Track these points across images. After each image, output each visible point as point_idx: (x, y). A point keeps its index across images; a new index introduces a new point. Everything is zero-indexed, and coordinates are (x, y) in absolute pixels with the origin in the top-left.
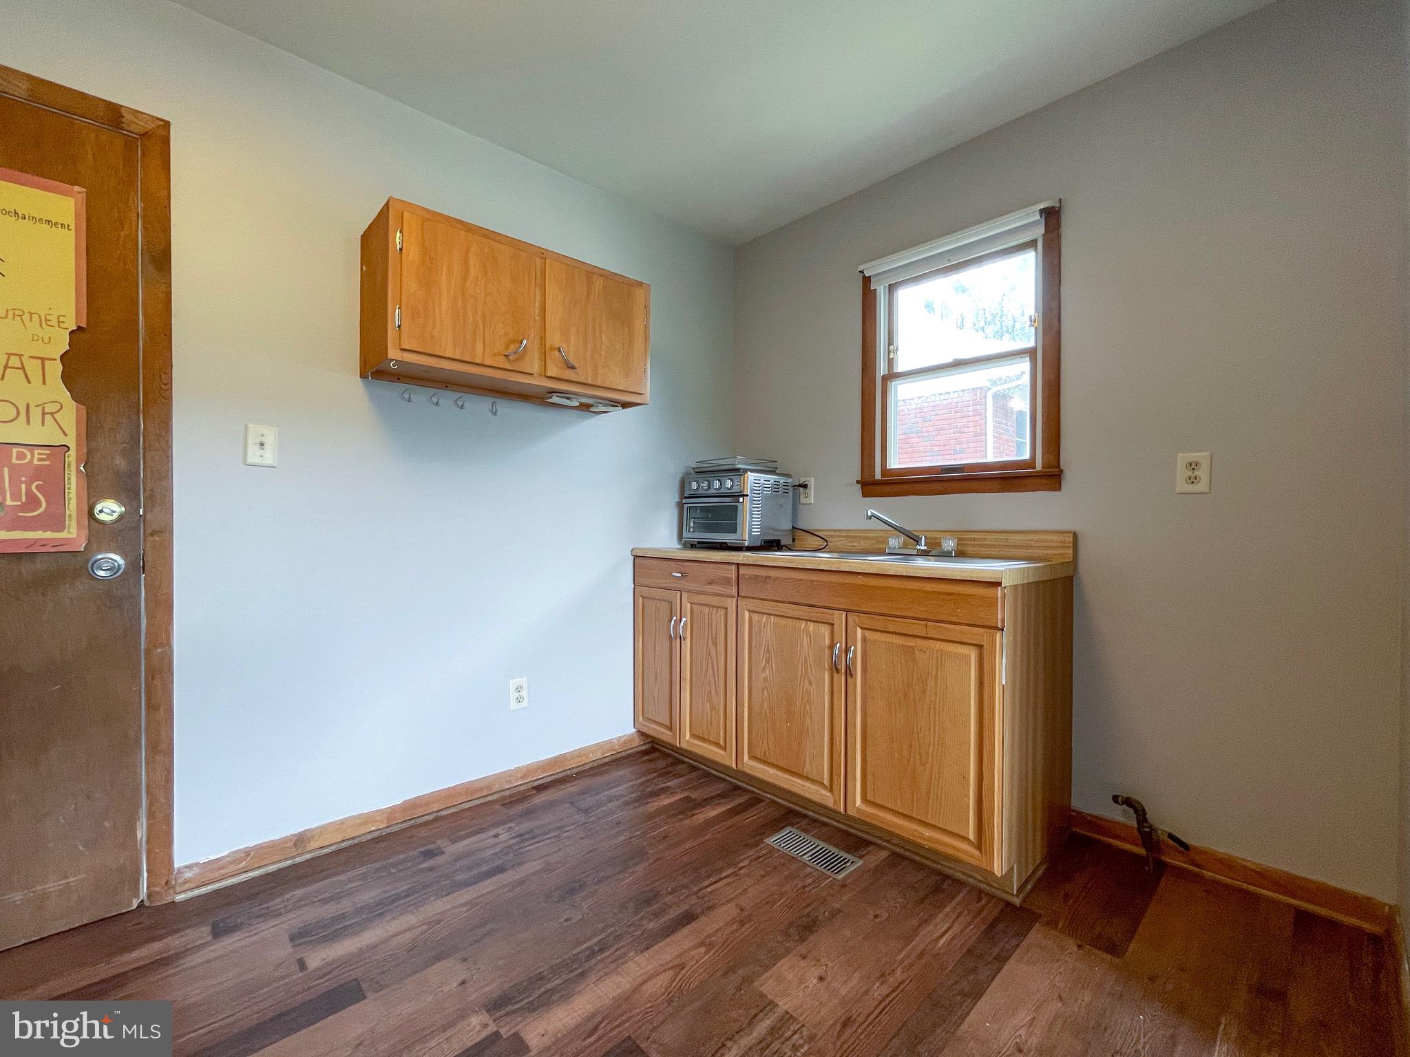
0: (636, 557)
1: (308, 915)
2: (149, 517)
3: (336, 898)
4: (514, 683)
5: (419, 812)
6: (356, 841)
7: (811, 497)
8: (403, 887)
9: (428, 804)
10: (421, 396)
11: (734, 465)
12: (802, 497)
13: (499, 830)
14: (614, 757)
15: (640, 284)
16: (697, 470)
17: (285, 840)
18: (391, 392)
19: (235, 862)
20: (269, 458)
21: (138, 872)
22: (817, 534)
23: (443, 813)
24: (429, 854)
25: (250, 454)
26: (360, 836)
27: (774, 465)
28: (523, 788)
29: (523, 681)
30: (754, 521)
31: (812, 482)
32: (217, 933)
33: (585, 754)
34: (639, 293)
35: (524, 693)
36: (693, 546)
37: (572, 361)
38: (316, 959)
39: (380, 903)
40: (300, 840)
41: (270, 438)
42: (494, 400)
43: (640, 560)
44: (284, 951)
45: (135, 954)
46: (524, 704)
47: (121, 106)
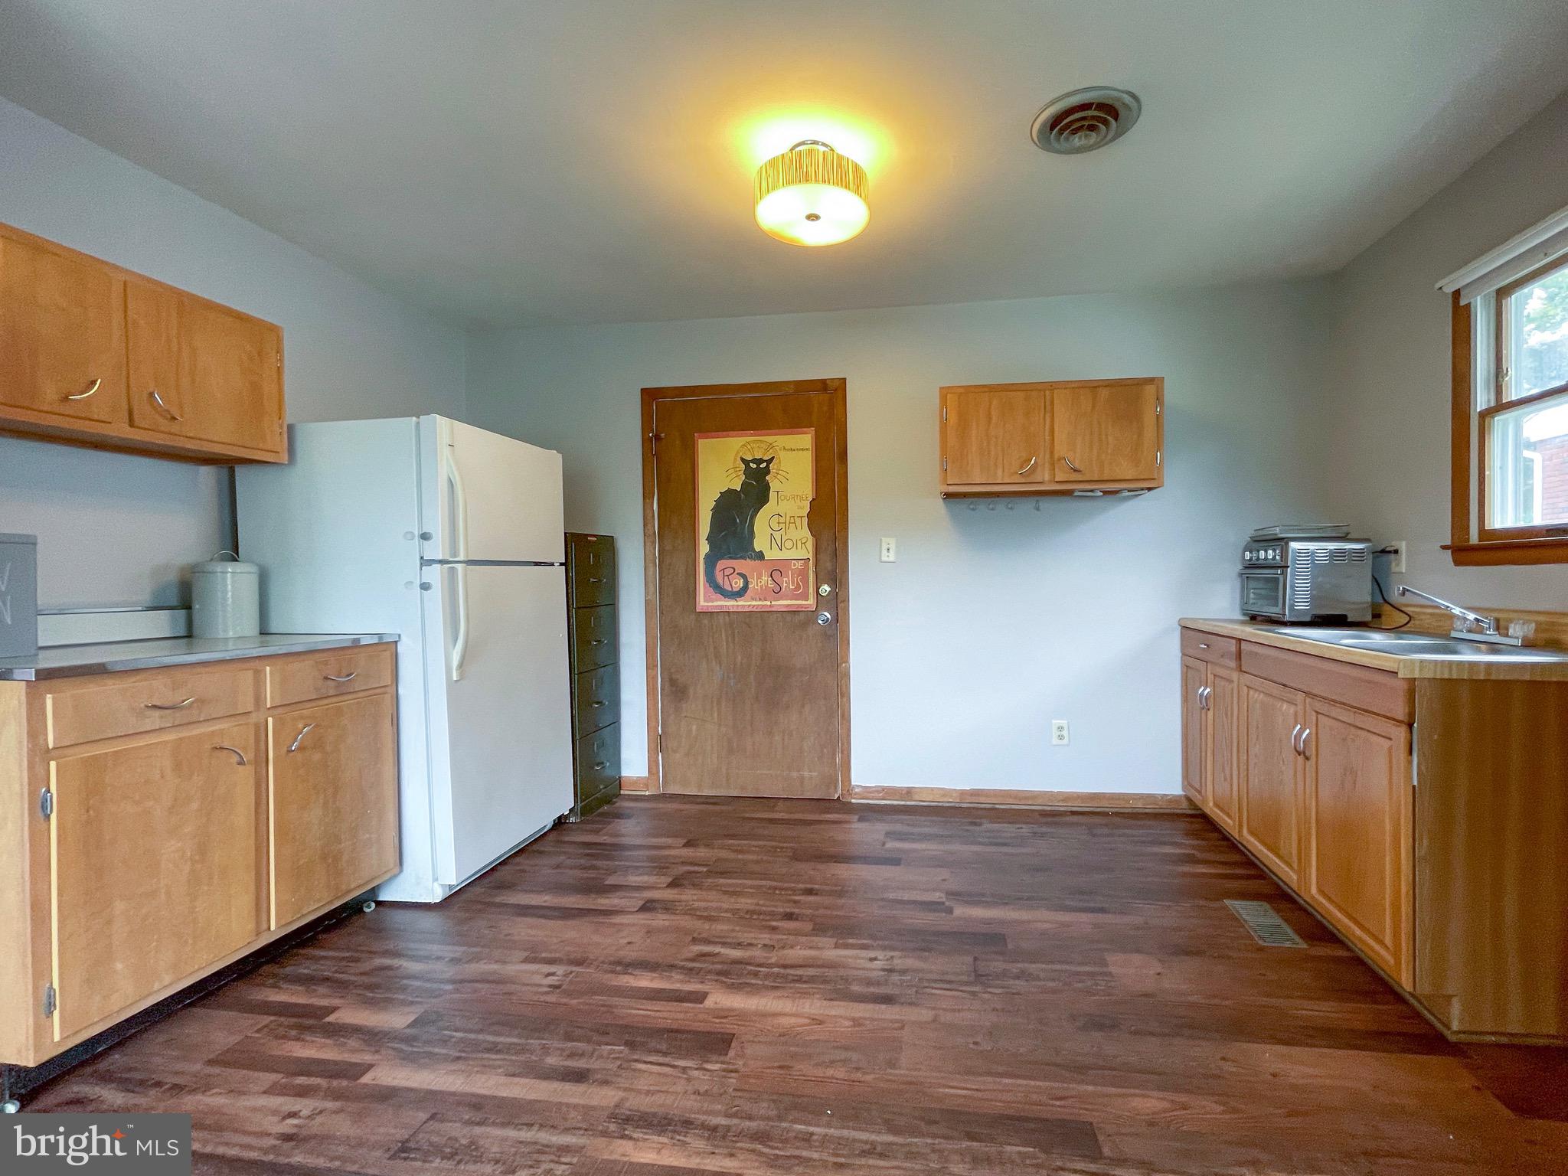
0: (1184, 627)
1: (898, 827)
2: (840, 593)
3: (913, 826)
4: (1056, 722)
5: (982, 800)
6: (940, 804)
7: (1402, 565)
8: (946, 833)
9: (987, 796)
10: (982, 506)
11: (1276, 534)
12: (1393, 564)
13: (1024, 826)
14: (1157, 811)
15: (1151, 381)
16: (1256, 539)
17: (901, 789)
18: (962, 506)
19: (877, 791)
20: (892, 559)
21: (837, 780)
22: (1403, 609)
23: (997, 806)
24: (975, 824)
25: (883, 555)
26: (943, 802)
27: (1345, 529)
28: (1062, 809)
29: (1064, 723)
30: (1297, 595)
31: (1403, 546)
32: (860, 820)
33: (1123, 799)
34: (1150, 390)
35: (1065, 733)
36: (1254, 618)
37: (1077, 466)
38: (890, 845)
39: (930, 835)
40: (909, 792)
41: (893, 547)
42: (1038, 498)
43: (1189, 632)
44: (881, 837)
45: (829, 816)
46: (1065, 741)
47: (826, 380)
